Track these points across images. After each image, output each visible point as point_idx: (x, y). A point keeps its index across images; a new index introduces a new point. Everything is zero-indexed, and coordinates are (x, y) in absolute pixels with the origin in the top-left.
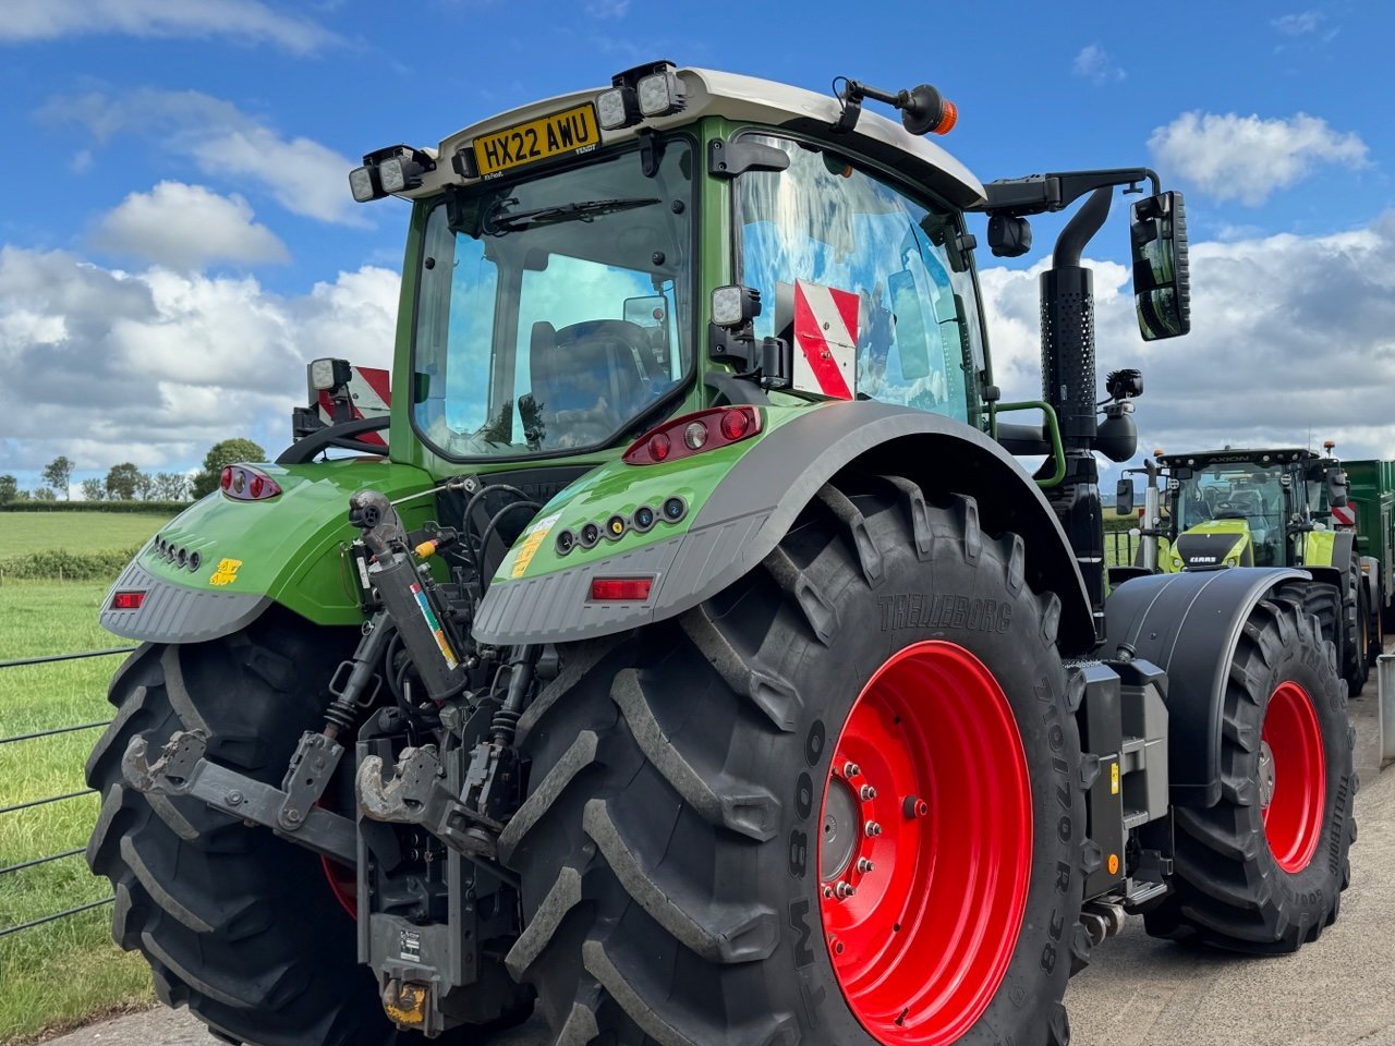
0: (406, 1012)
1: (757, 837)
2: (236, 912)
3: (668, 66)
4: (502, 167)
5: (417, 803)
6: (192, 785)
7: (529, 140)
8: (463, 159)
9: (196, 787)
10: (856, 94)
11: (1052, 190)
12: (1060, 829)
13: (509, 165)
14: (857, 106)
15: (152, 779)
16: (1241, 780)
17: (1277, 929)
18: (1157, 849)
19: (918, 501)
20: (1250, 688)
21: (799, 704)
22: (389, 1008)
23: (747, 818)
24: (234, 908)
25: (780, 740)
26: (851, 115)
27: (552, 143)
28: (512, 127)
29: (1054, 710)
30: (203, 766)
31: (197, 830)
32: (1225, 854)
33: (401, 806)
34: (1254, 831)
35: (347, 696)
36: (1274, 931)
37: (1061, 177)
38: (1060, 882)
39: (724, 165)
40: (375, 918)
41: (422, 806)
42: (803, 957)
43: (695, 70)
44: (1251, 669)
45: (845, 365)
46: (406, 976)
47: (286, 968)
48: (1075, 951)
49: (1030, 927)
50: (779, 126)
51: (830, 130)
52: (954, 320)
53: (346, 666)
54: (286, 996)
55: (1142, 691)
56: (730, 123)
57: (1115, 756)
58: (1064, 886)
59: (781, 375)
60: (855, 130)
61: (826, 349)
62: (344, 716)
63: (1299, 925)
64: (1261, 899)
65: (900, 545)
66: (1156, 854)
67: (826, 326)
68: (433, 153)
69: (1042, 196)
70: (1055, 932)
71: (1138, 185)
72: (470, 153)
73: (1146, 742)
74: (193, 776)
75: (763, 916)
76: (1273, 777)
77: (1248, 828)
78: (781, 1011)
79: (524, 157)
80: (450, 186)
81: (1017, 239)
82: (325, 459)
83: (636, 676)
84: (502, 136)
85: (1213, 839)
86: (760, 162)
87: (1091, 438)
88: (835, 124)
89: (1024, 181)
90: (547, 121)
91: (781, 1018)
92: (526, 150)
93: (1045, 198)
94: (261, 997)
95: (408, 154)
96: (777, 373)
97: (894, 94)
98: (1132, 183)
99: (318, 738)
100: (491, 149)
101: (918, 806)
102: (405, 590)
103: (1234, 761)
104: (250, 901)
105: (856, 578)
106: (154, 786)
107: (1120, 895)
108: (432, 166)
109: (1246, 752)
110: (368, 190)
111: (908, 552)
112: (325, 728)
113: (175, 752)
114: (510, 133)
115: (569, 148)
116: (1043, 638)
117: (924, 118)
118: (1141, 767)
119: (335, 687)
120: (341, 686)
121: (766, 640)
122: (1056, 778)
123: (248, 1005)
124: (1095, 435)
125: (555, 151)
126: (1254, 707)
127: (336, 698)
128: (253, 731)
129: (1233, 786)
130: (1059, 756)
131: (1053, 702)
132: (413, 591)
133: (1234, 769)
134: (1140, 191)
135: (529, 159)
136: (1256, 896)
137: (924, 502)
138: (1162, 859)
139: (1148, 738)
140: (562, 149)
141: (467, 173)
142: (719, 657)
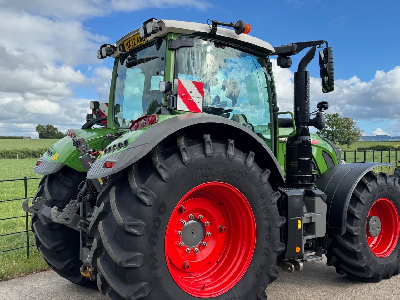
0: (85, 274)
1: (137, 234)
2: (56, 244)
3: (154, 20)
4: (130, 49)
5: (69, 219)
6: (41, 211)
7: (134, 41)
8: (121, 47)
9: (42, 212)
10: (215, 24)
11: (294, 48)
12: (266, 238)
13: (131, 48)
14: (216, 27)
15: (30, 209)
16: (356, 227)
17: (370, 274)
18: (321, 246)
19: (209, 142)
20: (362, 199)
21: (154, 198)
22: (81, 272)
23: (133, 228)
24: (56, 243)
25: (148, 208)
26: (214, 30)
27: (138, 42)
28: (130, 38)
29: (264, 203)
30: (44, 207)
31: (46, 222)
32: (350, 250)
33: (63, 220)
34: (360, 244)
35: (82, 190)
36: (368, 274)
37: (296, 44)
38: (265, 253)
39: (172, 46)
40: (83, 248)
41: (70, 220)
42: (154, 267)
43: (161, 20)
44: (364, 194)
45: (198, 102)
46: (86, 264)
47: (70, 260)
48: (270, 274)
49: (253, 265)
50: (192, 34)
51: (208, 35)
52: (266, 88)
53: (83, 182)
54: (71, 267)
55: (315, 199)
56: (176, 34)
57: (300, 218)
58: (267, 254)
59: (173, 106)
60: (216, 34)
61: (191, 98)
62: (81, 196)
63: (380, 274)
64: (363, 264)
65: (200, 154)
66: (321, 248)
67: (191, 92)
68: (115, 45)
69: (291, 50)
70: (262, 268)
71: (321, 45)
72: (123, 45)
73: (315, 214)
74: (41, 209)
75: (137, 255)
76: (380, 227)
77: (359, 242)
78: (144, 281)
79: (133, 46)
80: (120, 54)
81: (286, 63)
82: (94, 128)
83: (115, 188)
84: (129, 40)
85: (346, 245)
86: (184, 45)
87: (307, 122)
88: (209, 33)
89: (286, 46)
90: (136, 36)
91: (144, 284)
92: (133, 44)
93: (292, 51)
94: (63, 267)
95: (109, 46)
96: (172, 105)
97: (229, 23)
98: (319, 45)
99: (73, 201)
100: (127, 44)
101: (223, 228)
102: (87, 163)
103: (354, 222)
104: (60, 242)
105: (181, 163)
106: (30, 211)
107: (302, 259)
108: (116, 49)
109: (359, 219)
110: (100, 57)
111: (203, 156)
112: (77, 198)
113: (36, 203)
114: (130, 39)
115: (142, 43)
116: (261, 182)
117: (240, 29)
118: (313, 221)
119: (80, 188)
120: (81, 188)
121: (148, 180)
122: (266, 223)
123: (60, 268)
124: (309, 121)
125: (139, 44)
126: (363, 206)
127: (80, 191)
128: (62, 198)
129: (352, 229)
130: (266, 217)
131: (264, 201)
132: (90, 163)
133: (354, 224)
134: (322, 47)
135: (134, 46)
136: (361, 263)
137: (211, 142)
138: (323, 250)
139: (316, 213)
140: (140, 43)
141: (122, 51)
142: (132, 184)
